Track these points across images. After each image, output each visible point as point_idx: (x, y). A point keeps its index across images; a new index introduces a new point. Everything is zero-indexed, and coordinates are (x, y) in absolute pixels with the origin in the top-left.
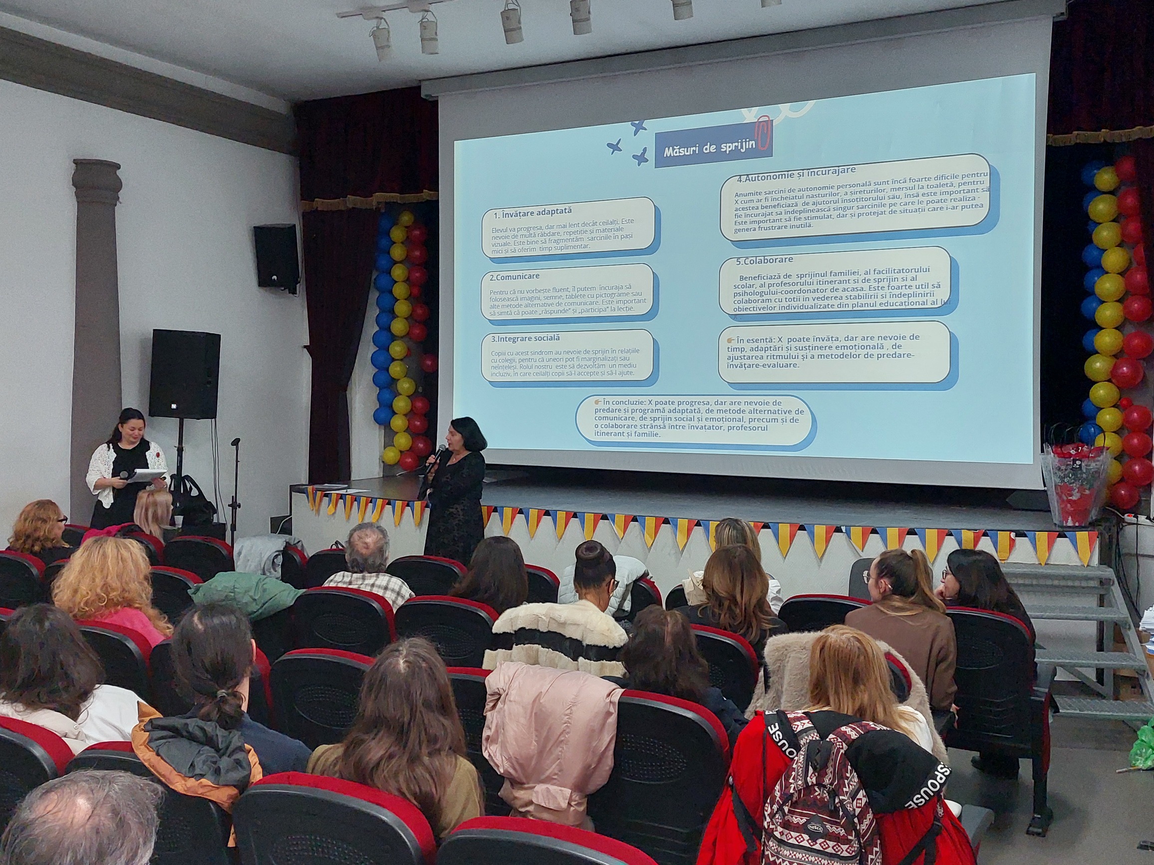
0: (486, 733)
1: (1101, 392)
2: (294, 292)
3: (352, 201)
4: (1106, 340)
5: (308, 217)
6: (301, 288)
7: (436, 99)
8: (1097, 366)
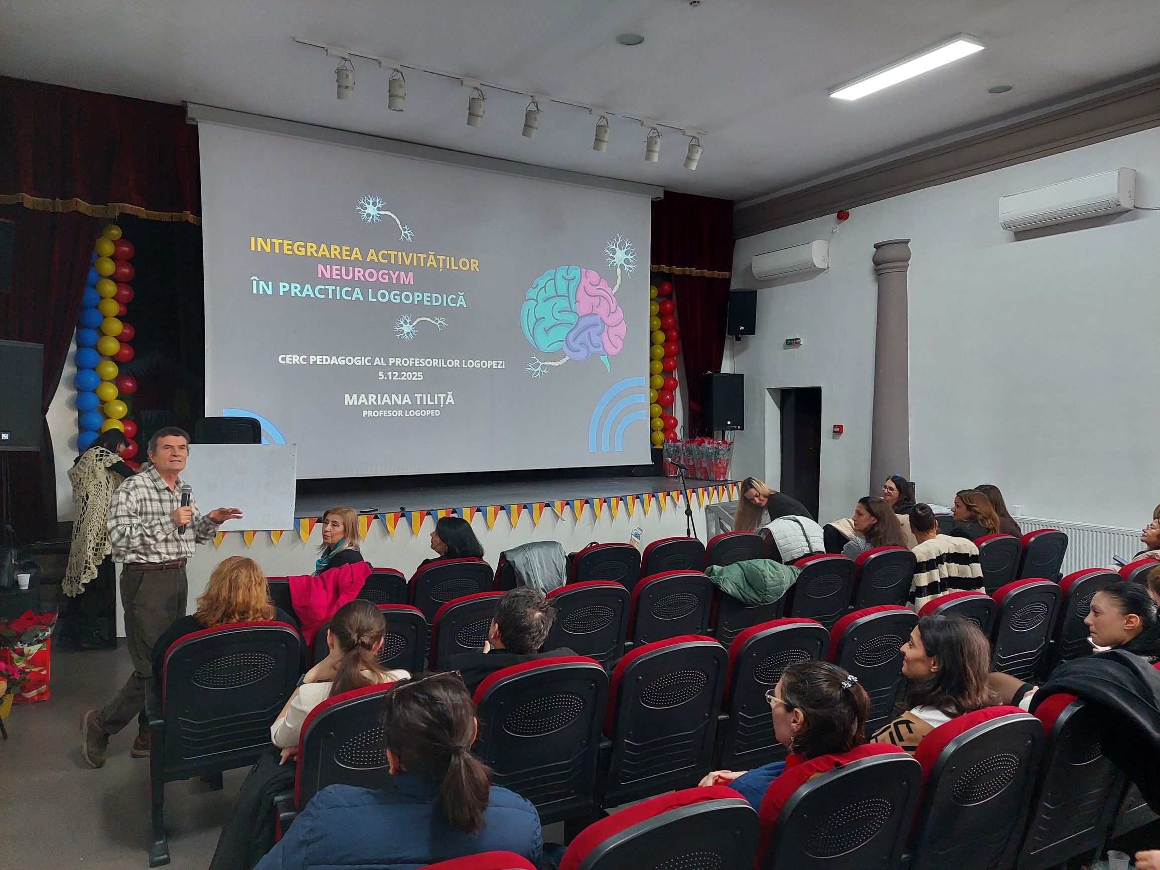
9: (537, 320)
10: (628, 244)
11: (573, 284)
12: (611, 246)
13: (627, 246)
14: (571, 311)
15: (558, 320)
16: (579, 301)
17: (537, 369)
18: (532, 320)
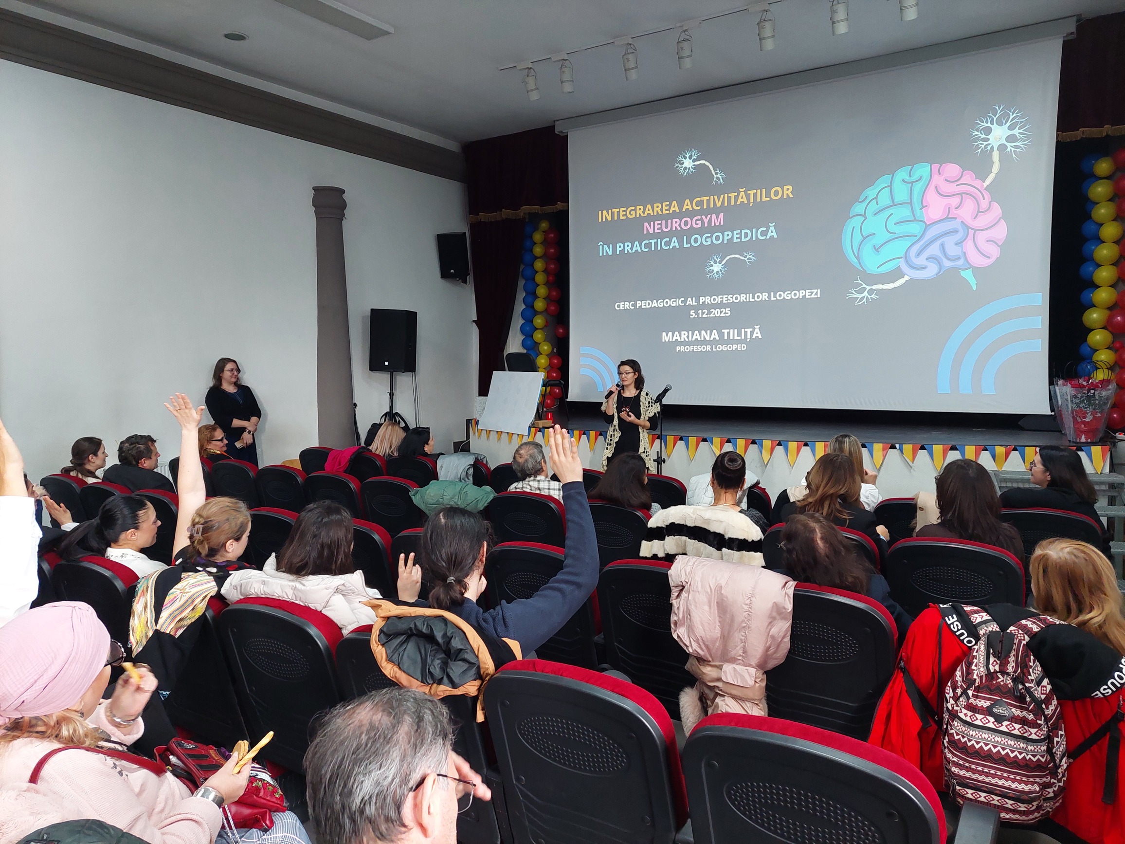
0: (673, 618)
1: (1098, 337)
2: (465, 282)
3: (506, 213)
4: (1103, 295)
5: (473, 227)
6: (470, 279)
7: (565, 134)
8: (1094, 316)
9: (865, 238)
10: (1015, 115)
11: (918, 188)
12: (983, 124)
13: (1011, 117)
14: (915, 220)
15: (895, 233)
16: (926, 206)
17: (863, 295)
18: (858, 238)
